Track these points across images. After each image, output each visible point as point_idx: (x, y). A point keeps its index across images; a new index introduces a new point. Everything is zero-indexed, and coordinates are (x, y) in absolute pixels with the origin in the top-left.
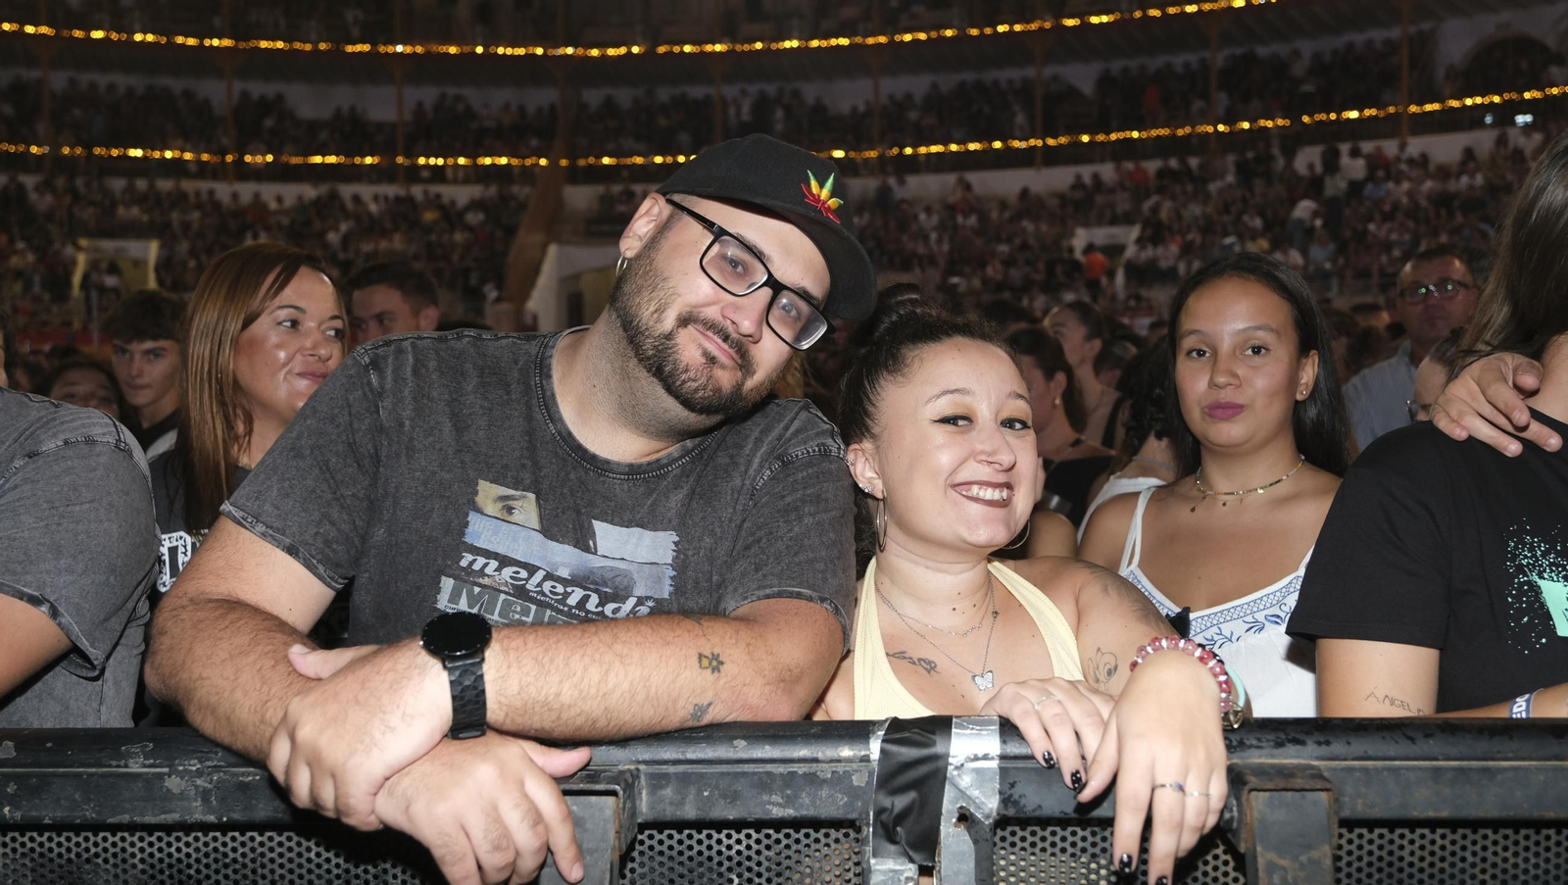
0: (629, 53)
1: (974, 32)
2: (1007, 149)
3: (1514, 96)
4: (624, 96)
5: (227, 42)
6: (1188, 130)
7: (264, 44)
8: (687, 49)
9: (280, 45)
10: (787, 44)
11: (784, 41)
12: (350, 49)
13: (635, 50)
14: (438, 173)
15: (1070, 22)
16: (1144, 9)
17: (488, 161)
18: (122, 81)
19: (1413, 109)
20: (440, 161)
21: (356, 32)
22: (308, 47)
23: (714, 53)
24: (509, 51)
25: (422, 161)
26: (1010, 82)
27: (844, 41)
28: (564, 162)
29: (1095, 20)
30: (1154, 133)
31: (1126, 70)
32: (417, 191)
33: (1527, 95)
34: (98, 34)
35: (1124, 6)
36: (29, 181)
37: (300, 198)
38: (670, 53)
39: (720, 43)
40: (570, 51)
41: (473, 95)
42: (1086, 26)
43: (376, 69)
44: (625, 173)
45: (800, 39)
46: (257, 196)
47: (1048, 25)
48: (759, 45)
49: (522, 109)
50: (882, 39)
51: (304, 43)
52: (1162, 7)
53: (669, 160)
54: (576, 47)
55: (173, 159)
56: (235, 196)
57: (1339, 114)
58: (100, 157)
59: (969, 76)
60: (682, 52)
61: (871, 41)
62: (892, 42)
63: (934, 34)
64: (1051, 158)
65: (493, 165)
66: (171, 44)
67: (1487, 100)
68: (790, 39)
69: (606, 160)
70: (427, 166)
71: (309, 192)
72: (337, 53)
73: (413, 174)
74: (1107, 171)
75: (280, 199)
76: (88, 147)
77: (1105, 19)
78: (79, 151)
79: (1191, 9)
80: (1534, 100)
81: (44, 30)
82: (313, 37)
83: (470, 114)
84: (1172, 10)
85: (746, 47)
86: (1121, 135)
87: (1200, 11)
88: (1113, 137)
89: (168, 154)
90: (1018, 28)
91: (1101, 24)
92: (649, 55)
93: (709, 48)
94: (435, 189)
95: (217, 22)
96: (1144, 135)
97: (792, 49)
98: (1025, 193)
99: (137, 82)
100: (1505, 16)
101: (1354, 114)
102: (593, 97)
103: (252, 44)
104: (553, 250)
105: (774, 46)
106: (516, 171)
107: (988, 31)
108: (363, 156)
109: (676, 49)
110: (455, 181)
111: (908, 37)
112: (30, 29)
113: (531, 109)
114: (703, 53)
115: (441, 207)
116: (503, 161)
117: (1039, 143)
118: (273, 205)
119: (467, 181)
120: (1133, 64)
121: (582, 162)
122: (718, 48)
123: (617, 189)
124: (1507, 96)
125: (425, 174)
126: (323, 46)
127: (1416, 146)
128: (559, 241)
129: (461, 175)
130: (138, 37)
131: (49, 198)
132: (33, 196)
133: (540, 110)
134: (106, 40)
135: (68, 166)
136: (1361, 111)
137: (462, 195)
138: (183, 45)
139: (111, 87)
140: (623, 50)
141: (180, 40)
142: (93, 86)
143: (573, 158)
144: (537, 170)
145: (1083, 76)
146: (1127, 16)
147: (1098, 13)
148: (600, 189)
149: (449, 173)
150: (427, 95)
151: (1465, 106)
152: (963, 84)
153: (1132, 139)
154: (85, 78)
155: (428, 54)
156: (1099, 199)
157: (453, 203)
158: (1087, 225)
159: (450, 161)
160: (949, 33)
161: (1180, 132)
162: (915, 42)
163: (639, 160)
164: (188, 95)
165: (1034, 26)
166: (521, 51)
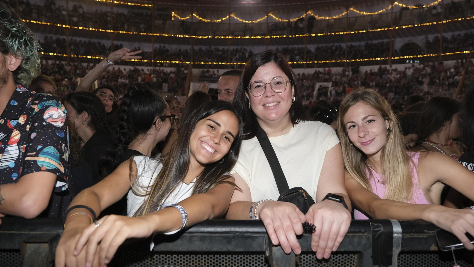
0: (208, 37)
1: (290, 36)
2: (298, 64)
3: (416, 56)
4: (204, 48)
5: (112, 31)
6: (340, 61)
7: (121, 32)
8: (222, 37)
9: (125, 32)
10: (246, 37)
11: (245, 36)
12: (141, 34)
13: (210, 37)
14: (162, 65)
15: (313, 35)
16: (330, 33)
17: (174, 62)
18: (83, 39)
19: (392, 58)
20: (162, 62)
21: (143, 30)
22: (131, 33)
23: (228, 39)
24: (180, 36)
25: (158, 61)
26: (295, 48)
27: (260, 37)
28: (192, 63)
29: (319, 35)
30: (332, 61)
31: (323, 47)
32: (157, 68)
33: (419, 56)
34: (81, 28)
35: (326, 32)
36: (64, 63)
37: (130, 69)
38: (218, 38)
39: (230, 36)
40: (194, 36)
41: (167, 46)
42: (317, 36)
43: (146, 39)
44: (206, 66)
45: (249, 36)
46: (119, 68)
47: (308, 35)
48: (239, 37)
49: (180, 50)
50: (269, 37)
51: (131, 32)
52: (335, 32)
53: (217, 63)
54: (195, 36)
55: (98, 59)
56: (114, 68)
57: (375, 58)
58: (81, 57)
59: (285, 46)
60: (221, 38)
61: (266, 37)
62: (271, 38)
63: (281, 36)
64: (308, 66)
65: (175, 63)
66: (98, 31)
67: (410, 57)
68: (247, 36)
69: (202, 63)
70: (159, 63)
71: (132, 68)
72: (139, 35)
73: (156, 65)
74: (321, 70)
75: (125, 70)
76: (78, 55)
77: (321, 35)
78: (75, 56)
79: (341, 33)
80: (420, 57)
81: (68, 26)
82: (133, 31)
83: (167, 51)
84: (337, 33)
85: (236, 37)
86: (324, 62)
87: (343, 34)
88: (323, 62)
89: (97, 58)
90: (301, 36)
91: (320, 36)
92: (213, 38)
93: (227, 37)
94: (162, 68)
95: (110, 26)
96: (330, 62)
97: (247, 38)
98: (303, 74)
99: (86, 40)
100: (410, 38)
101: (379, 59)
102: (197, 48)
103: (118, 32)
104: (192, 84)
105: (243, 37)
106: (181, 65)
107: (294, 36)
108: (144, 60)
109: (220, 37)
110: (166, 67)
111: (275, 37)
112: (64, 26)
113: (182, 50)
114: (226, 38)
115: (164, 73)
116: (178, 62)
117: (305, 63)
118: (123, 71)
119: (168, 67)
120: (324, 45)
121: (196, 63)
122: (230, 37)
123: (205, 70)
124: (414, 56)
125: (159, 65)
126: (135, 33)
127: (394, 66)
128: (193, 82)
129: (167, 65)
130: (90, 29)
131: (69, 67)
132: (66, 67)
133: (184, 50)
134: (83, 29)
135: (73, 60)
136: (380, 58)
137: (168, 70)
138: (101, 31)
139: (80, 41)
140: (207, 37)
141: (100, 30)
142: (76, 40)
143: (194, 62)
144: (185, 64)
145: (312, 48)
146: (326, 34)
147: (320, 33)
148: (201, 70)
149: (165, 65)
150: (157, 46)
151: (404, 58)
152: (284, 48)
153: (327, 62)
154: (74, 38)
155: (160, 36)
156: (321, 75)
157: (167, 72)
158: (319, 82)
159: (165, 62)
160: (284, 36)
161: (338, 61)
162: (276, 38)
163: (210, 63)
164: (99, 43)
165: (304, 36)
166: (183, 36)
